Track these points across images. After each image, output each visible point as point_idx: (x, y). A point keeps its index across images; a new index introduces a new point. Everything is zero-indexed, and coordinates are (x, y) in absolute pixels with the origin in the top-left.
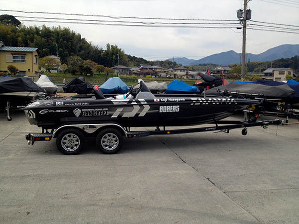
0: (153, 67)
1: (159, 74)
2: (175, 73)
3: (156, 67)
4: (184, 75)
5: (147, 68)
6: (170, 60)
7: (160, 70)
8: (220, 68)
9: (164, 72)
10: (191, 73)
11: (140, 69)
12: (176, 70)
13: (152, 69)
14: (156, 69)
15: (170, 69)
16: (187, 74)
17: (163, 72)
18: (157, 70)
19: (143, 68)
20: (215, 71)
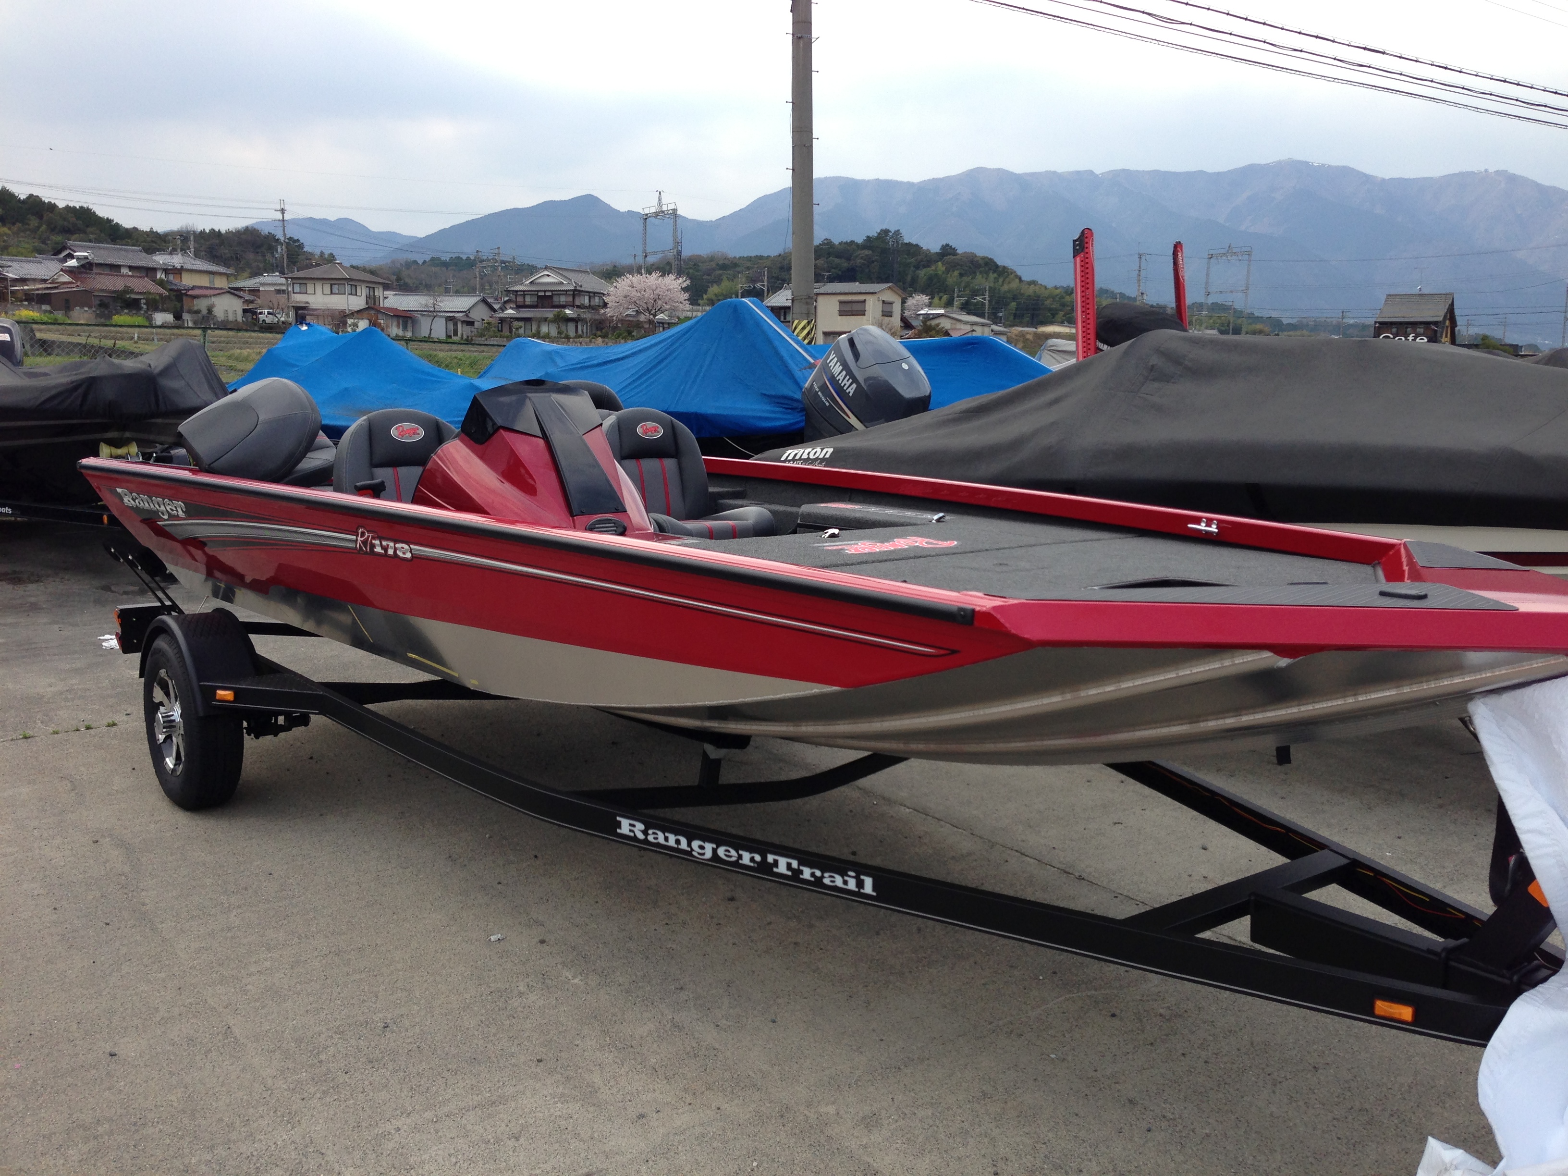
0: (160, 259)
1: (202, 305)
2: (299, 299)
3: (177, 260)
4: (358, 314)
5: (115, 268)
6: (265, 231)
7: (204, 281)
8: (549, 279)
9: (235, 292)
10: (393, 300)
11: (70, 271)
12: (303, 281)
13: (150, 271)
14: (178, 272)
15: (266, 278)
16: (372, 309)
17: (222, 292)
18: (187, 281)
19: (87, 266)
20: (524, 293)
